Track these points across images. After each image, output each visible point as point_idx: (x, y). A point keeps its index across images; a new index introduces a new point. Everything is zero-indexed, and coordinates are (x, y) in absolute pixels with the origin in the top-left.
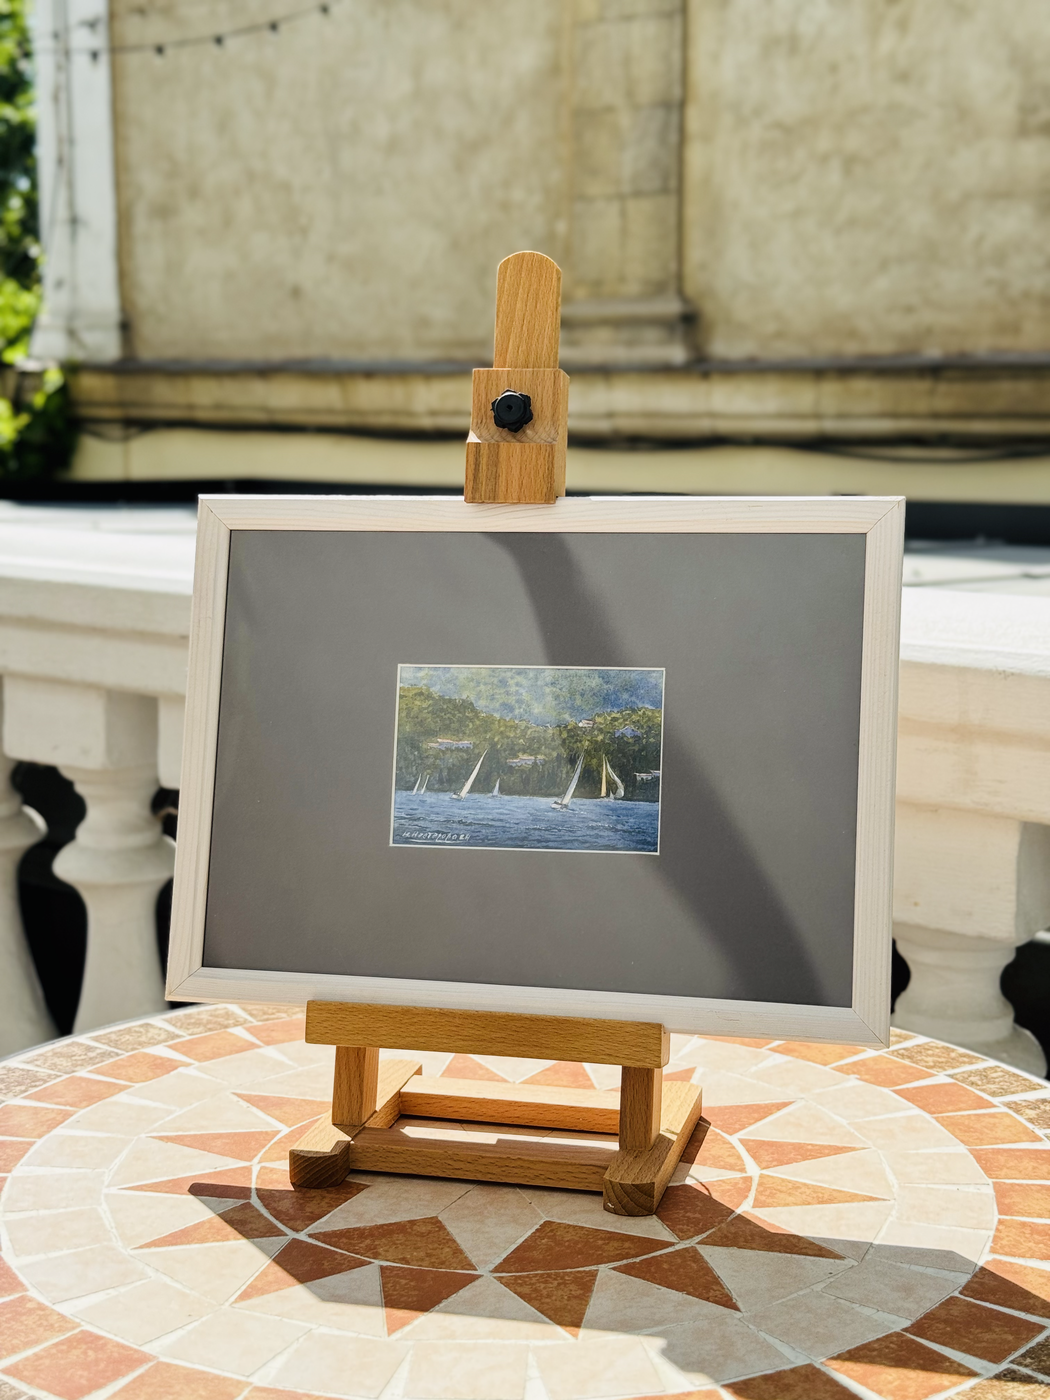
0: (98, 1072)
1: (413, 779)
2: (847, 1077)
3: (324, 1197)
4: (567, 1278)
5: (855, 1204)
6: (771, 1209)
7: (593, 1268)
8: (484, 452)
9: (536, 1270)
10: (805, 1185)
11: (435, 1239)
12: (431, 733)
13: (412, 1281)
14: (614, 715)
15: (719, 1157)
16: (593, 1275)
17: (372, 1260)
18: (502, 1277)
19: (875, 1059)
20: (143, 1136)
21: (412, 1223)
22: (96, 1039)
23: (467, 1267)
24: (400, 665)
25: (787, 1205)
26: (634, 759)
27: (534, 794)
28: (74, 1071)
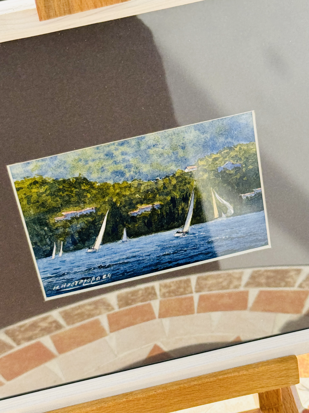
1: (49, 248)
12: (55, 210)
14: (214, 156)
24: (8, 167)
27: (157, 231)
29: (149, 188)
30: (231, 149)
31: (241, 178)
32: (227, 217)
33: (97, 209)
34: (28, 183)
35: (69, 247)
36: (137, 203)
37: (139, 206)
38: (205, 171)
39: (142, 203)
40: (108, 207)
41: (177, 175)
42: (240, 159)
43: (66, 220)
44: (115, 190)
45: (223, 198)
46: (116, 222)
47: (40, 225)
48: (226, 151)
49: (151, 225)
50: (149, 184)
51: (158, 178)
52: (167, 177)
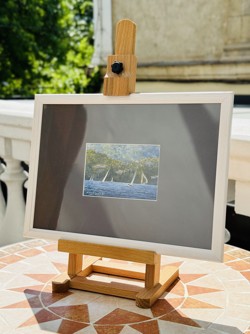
0: (20, 254)
1: (90, 177)
2: (228, 266)
3: (59, 296)
4: (114, 328)
5: (212, 309)
6: (186, 309)
7: (124, 325)
8: (109, 80)
9: (107, 324)
10: (200, 301)
11: (83, 312)
12: (95, 163)
13: (69, 325)
14: (145, 159)
15: (178, 290)
16: (122, 327)
17: (62, 317)
18: (95, 326)
19: (239, 262)
20: (21, 273)
21: (79, 306)
22: (25, 244)
23: (87, 322)
24: (87, 144)
25: (191, 308)
26: (151, 172)
27: (122, 182)
28: (14, 253)
29: (124, 165)
30: (151, 158)
31: (152, 170)
32: (145, 184)
33: (107, 167)
34: (91, 151)
35: (95, 178)
36: (119, 169)
37: (119, 170)
38: (142, 163)
39: (120, 169)
40: (110, 167)
41: (133, 162)
42: (153, 162)
43: (97, 168)
44: (114, 162)
45: (145, 176)
46: (111, 174)
47: (90, 167)
48: (149, 158)
49: (121, 179)
50: (124, 163)
51: (127, 162)
52: (130, 162)
